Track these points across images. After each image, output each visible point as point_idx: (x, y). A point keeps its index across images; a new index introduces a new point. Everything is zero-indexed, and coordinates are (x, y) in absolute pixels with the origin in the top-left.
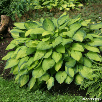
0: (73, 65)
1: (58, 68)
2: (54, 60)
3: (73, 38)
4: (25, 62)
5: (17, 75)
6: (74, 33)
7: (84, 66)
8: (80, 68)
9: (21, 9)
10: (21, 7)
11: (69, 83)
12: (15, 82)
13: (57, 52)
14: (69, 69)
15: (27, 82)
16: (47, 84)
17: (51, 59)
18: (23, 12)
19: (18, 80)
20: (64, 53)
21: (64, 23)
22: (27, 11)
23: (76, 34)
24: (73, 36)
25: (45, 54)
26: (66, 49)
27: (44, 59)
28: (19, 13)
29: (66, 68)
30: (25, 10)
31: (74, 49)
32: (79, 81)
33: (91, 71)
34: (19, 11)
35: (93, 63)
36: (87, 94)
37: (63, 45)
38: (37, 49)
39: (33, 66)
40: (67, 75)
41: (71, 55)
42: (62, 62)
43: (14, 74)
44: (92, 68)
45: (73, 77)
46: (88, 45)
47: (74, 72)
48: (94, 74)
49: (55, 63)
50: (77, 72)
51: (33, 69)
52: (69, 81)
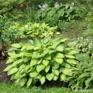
0: (57, 68)
1: (47, 70)
2: (44, 65)
3: (56, 50)
4: (23, 68)
5: (17, 79)
6: (56, 46)
7: (65, 68)
8: (63, 69)
9: (11, 38)
10: (11, 36)
11: (56, 80)
12: (16, 84)
13: (46, 60)
14: (55, 70)
15: (25, 83)
16: (40, 81)
17: (41, 64)
18: (12, 39)
19: (18, 83)
20: (50, 60)
21: (48, 42)
22: (15, 39)
23: (57, 47)
24: (56, 48)
25: (37, 62)
26: (52, 57)
27: (37, 65)
28: (10, 41)
29: (53, 70)
30: (14, 38)
31: (57, 57)
32: (63, 78)
33: (71, 70)
34: (9, 39)
35: (71, 66)
36: (69, 86)
37: (50, 54)
38: (33, 58)
39: (30, 71)
40: (54, 75)
41: (56, 61)
42: (49, 66)
43: (15, 79)
44: (71, 68)
45: (58, 75)
46: (67, 54)
47: (59, 72)
48: (72, 72)
49: (45, 66)
50: (61, 72)
51: (29, 73)
52: (55, 79)
